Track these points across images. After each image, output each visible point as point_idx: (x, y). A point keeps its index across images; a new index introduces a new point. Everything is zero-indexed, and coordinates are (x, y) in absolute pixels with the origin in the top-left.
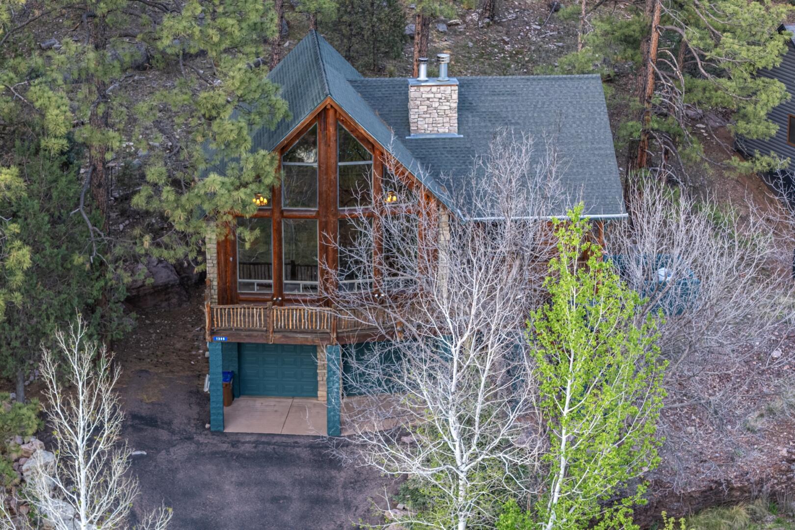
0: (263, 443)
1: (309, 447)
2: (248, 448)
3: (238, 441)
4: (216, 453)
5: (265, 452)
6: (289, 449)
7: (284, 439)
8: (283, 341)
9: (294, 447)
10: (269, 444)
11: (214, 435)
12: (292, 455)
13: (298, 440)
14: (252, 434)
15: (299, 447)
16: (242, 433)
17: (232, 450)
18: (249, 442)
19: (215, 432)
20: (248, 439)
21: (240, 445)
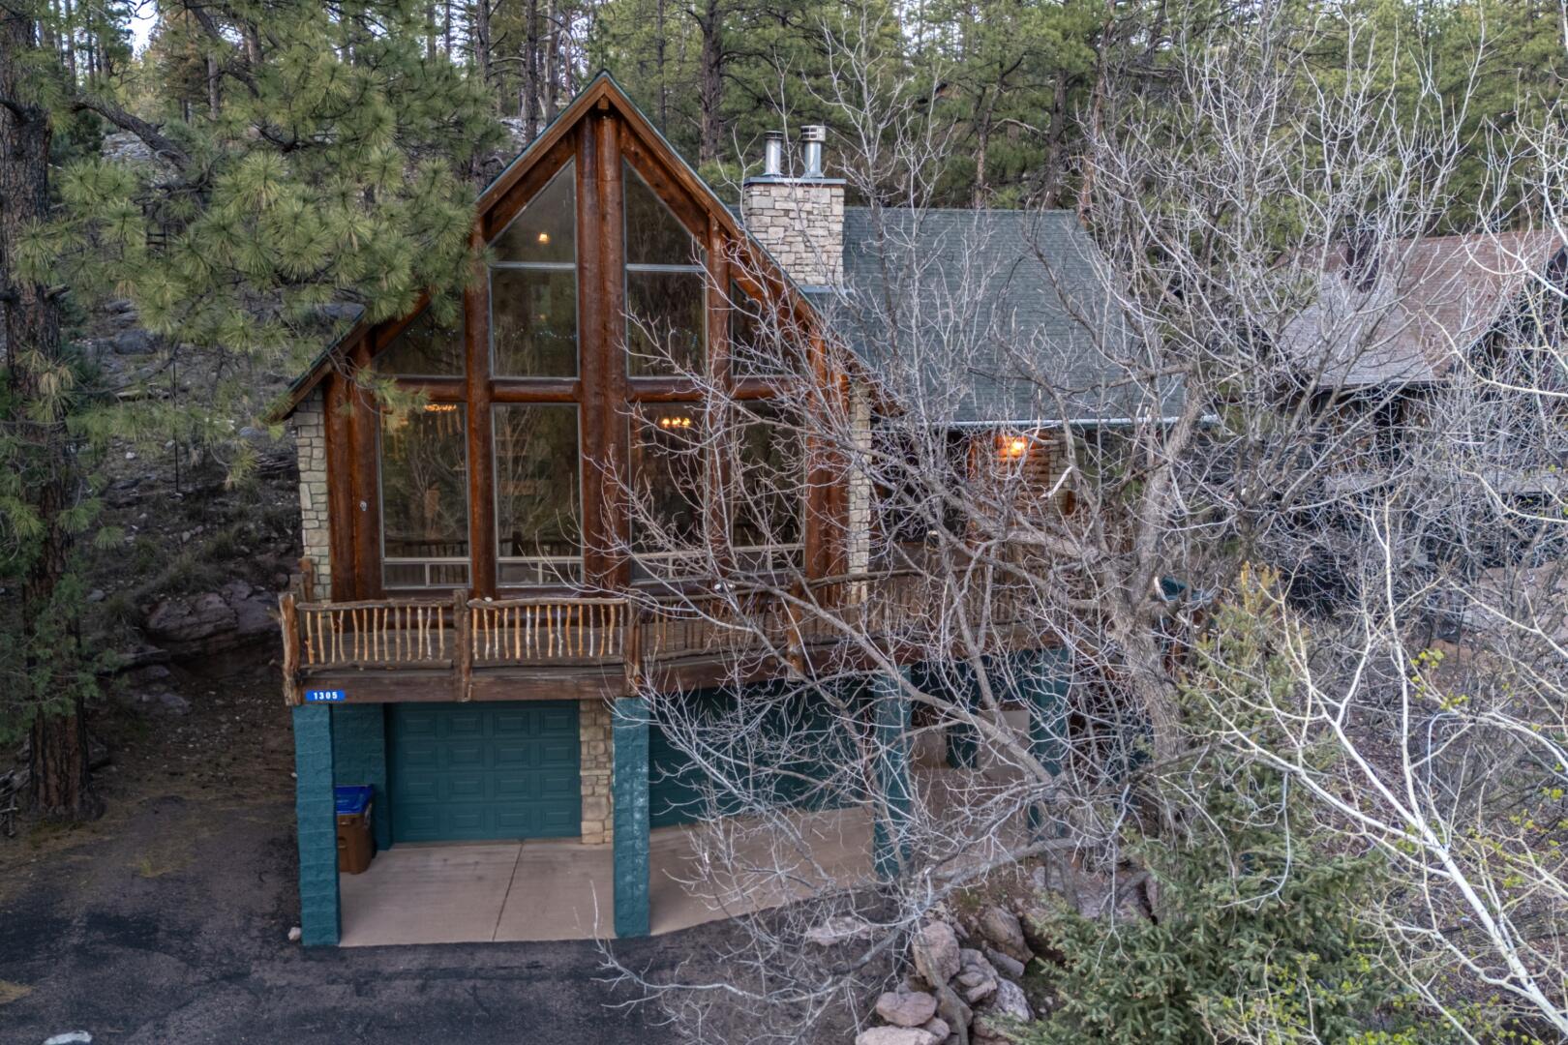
0: (446, 973)
1: (569, 976)
2: (402, 992)
3: (376, 974)
4: (307, 1017)
5: (450, 1003)
6: (515, 988)
7: (502, 957)
8: (499, 693)
9: (530, 979)
10: (459, 974)
11: (310, 958)
12: (525, 1007)
13: (540, 957)
14: (415, 947)
15: (544, 978)
16: (388, 948)
17: (356, 1003)
18: (404, 975)
19: (315, 948)
20: (402, 964)
21: (379, 984)
